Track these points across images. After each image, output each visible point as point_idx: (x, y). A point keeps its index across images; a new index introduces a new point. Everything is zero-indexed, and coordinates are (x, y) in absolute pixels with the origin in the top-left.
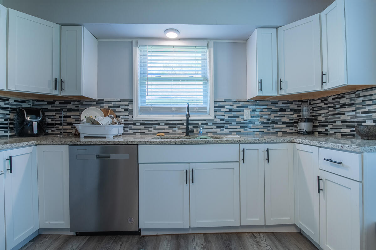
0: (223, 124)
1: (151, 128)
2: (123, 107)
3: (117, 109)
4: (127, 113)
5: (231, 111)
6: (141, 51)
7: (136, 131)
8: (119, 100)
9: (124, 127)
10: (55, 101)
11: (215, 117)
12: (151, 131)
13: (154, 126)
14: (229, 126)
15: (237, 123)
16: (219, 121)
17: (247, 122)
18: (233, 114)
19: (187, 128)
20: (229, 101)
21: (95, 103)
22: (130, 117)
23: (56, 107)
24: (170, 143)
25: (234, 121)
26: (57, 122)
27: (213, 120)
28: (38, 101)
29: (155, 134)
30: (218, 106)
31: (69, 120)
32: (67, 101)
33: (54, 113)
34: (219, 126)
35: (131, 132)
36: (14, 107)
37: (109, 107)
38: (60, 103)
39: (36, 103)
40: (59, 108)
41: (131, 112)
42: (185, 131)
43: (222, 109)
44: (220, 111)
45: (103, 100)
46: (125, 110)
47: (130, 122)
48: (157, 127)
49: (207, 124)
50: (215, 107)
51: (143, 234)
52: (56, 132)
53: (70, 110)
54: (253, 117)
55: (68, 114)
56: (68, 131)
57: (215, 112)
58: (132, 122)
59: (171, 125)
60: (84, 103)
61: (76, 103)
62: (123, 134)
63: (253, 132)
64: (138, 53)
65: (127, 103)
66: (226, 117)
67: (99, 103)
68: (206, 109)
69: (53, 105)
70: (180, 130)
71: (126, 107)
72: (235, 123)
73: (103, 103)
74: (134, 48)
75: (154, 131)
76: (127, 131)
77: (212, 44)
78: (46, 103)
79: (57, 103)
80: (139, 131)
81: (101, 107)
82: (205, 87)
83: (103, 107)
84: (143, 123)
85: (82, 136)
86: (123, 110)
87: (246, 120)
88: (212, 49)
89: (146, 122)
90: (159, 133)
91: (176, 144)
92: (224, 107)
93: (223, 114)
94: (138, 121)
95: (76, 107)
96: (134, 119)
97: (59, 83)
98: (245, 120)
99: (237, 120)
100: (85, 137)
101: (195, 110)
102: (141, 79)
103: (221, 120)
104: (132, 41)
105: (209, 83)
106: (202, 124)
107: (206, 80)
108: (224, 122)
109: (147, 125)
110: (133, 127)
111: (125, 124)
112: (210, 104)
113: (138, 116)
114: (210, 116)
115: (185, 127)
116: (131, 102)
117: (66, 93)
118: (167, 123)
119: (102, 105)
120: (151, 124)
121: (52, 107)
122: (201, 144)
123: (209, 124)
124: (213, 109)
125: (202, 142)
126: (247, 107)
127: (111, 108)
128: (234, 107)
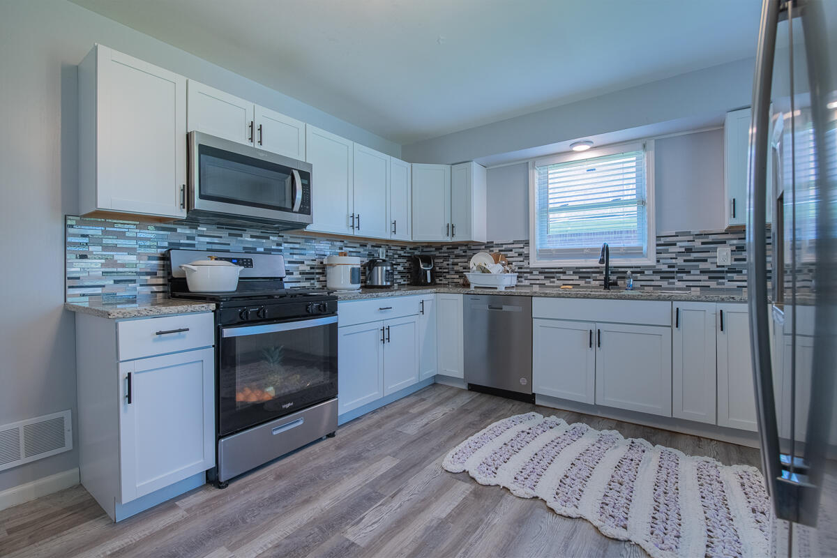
0: (673, 272)
1: (554, 278)
2: (517, 250)
3: (510, 254)
4: (521, 259)
5: (689, 250)
6: (540, 174)
7: (533, 282)
8: (511, 241)
9: (518, 277)
10: (442, 246)
11: (658, 261)
12: (554, 282)
13: (558, 275)
14: (685, 277)
15: (703, 272)
16: (665, 268)
17: (726, 269)
18: (693, 256)
19: (606, 279)
20: (688, 233)
21: (483, 247)
22: (525, 264)
23: (444, 253)
24: (569, 295)
25: (696, 268)
26: (445, 271)
27: (655, 267)
28: (427, 247)
29: (559, 287)
30: (663, 244)
31: (456, 268)
32: (455, 246)
33: (441, 261)
34: (666, 276)
35: (527, 283)
36: (409, 255)
37: (500, 251)
38: (448, 249)
39: (425, 250)
40: (447, 255)
41: (527, 257)
42: (603, 283)
43: (671, 249)
44: (667, 252)
45: (492, 242)
46: (519, 255)
47: (525, 270)
48: (563, 277)
49: (642, 273)
50: (658, 245)
51: (538, 402)
52: (445, 282)
53: (458, 256)
54: (736, 260)
55: (456, 260)
56: (455, 280)
57: (657, 253)
58: (528, 270)
59: (583, 273)
60: (473, 248)
61: (464, 248)
62: (516, 286)
63: (738, 287)
64: (536, 176)
65: (522, 246)
66: (680, 261)
67: (488, 246)
68: (641, 249)
69: (441, 251)
70: (597, 282)
71: (521, 250)
72: (698, 272)
73: (492, 247)
74: (531, 172)
75: (558, 282)
76: (521, 282)
77: (652, 144)
78: (434, 249)
79: (444, 249)
80: (538, 282)
81: (490, 251)
82: (640, 215)
83: (492, 251)
84: (542, 271)
85: (472, 286)
86: (517, 255)
87: (723, 266)
88: (652, 153)
89: (546, 270)
90: (564, 285)
91: (577, 297)
92: (675, 245)
93: (674, 256)
94: (536, 269)
95: (464, 252)
96: (531, 266)
97: (451, 229)
98: (718, 266)
99: (702, 266)
100: (475, 287)
101: (622, 251)
102: (541, 211)
103: (669, 267)
104: (528, 163)
105: (646, 207)
106: (633, 272)
107: (643, 202)
108: (676, 269)
109: (548, 273)
110: (529, 276)
111: (519, 272)
112: (648, 241)
113: (535, 262)
114: (650, 261)
115: (602, 277)
116: (527, 243)
117: (457, 239)
118: (577, 271)
119: (491, 249)
120: (553, 273)
121: (440, 253)
122: (611, 298)
123: (646, 272)
124: (654, 248)
125: (613, 297)
126: (725, 242)
127: (502, 253)
128: (697, 244)
